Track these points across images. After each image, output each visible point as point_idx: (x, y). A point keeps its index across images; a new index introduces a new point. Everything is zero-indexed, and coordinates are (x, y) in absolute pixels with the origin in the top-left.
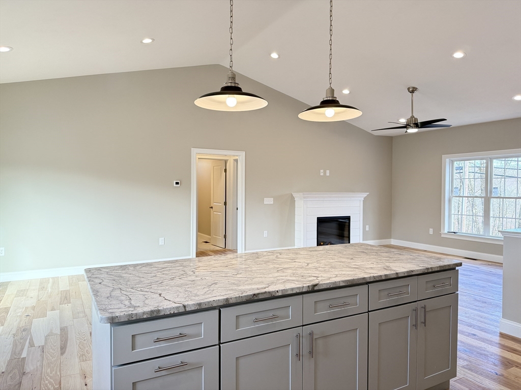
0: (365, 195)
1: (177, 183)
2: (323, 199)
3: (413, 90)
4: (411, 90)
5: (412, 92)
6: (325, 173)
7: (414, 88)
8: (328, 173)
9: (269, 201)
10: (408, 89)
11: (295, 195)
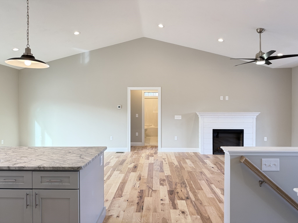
0: (257, 114)
1: (119, 107)
2: (218, 117)
3: (261, 31)
4: (258, 31)
5: (260, 32)
6: (224, 98)
7: (261, 29)
8: (227, 98)
9: (178, 117)
10: (257, 30)
11: (198, 113)
